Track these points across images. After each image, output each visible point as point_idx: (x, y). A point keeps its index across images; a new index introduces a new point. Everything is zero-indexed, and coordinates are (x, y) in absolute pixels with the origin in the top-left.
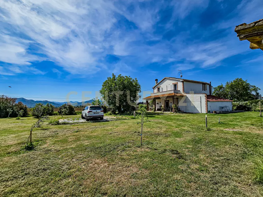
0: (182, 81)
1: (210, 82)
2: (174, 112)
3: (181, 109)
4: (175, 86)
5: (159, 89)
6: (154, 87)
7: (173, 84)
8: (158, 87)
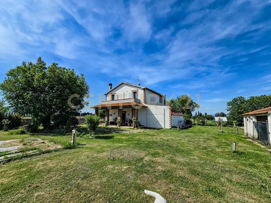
0: (144, 89)
1: (165, 95)
2: (134, 127)
3: (141, 123)
4: (135, 93)
5: (113, 96)
6: (107, 94)
7: (132, 91)
8: (112, 94)
